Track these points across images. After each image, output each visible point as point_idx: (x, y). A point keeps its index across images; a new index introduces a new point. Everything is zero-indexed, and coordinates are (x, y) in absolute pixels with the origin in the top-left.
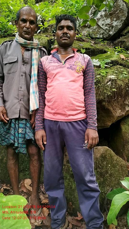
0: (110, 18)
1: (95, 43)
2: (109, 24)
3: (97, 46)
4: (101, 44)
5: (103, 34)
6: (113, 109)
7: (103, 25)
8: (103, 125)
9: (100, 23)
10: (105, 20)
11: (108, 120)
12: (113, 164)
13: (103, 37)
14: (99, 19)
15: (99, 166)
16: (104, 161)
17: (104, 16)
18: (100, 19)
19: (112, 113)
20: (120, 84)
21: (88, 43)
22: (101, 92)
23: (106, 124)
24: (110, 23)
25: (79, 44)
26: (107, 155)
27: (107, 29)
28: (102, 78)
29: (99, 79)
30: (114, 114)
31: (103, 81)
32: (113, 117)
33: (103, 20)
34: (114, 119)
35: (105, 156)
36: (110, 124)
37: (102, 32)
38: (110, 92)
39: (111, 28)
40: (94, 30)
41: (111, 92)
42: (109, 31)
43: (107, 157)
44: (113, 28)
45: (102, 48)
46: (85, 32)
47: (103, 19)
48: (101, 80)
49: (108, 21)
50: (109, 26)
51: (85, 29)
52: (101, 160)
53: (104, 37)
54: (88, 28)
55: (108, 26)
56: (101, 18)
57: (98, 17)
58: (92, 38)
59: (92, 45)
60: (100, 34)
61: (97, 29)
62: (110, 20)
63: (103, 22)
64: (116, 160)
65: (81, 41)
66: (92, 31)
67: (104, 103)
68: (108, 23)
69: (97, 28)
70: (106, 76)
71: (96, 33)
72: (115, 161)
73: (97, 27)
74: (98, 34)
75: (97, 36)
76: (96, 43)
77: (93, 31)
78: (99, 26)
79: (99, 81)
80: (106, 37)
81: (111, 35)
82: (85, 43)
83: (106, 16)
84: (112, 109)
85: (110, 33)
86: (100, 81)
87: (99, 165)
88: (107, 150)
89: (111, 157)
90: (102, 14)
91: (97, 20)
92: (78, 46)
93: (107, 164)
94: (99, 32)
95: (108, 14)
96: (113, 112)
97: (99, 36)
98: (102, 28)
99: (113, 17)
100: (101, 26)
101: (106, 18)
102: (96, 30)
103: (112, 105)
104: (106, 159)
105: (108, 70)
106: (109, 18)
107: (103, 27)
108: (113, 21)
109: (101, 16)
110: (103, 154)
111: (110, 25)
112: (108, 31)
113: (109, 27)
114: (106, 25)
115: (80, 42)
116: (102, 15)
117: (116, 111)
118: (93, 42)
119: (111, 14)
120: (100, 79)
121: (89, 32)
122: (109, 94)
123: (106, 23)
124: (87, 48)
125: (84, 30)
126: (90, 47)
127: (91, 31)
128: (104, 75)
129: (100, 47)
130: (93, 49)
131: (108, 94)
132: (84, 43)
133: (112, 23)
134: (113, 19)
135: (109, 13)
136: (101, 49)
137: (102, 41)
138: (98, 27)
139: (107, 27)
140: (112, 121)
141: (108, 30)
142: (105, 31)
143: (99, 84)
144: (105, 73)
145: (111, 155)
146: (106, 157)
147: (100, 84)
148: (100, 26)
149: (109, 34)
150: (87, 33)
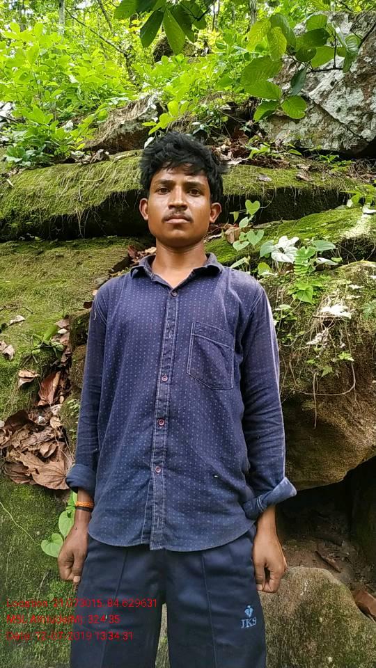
0: (360, 87)
1: (312, 170)
2: (358, 108)
3: (318, 179)
4: (332, 172)
5: (340, 137)
6: (349, 421)
7: (339, 110)
8: (314, 478)
9: (330, 106)
10: (346, 96)
11: (334, 461)
12: (344, 654)
13: (341, 146)
14: (328, 95)
15: (288, 658)
16: (308, 637)
17: (340, 83)
18: (329, 92)
19: (344, 437)
20: (369, 330)
21: (289, 172)
22: (294, 362)
23: (327, 476)
24: (363, 104)
25: (260, 176)
26: (324, 612)
27: (352, 121)
28: (302, 312)
29: (291, 314)
30: (353, 439)
31: (304, 322)
32: (351, 449)
33: (340, 96)
34: (356, 456)
35: (316, 613)
36: (339, 474)
37: (336, 132)
38: (331, 362)
39: (365, 118)
40: (313, 128)
41: (333, 364)
42: (361, 129)
43: (321, 619)
44: (371, 119)
45: (335, 185)
46: (284, 136)
47: (338, 93)
48: (296, 318)
49: (357, 97)
50: (360, 112)
51: (286, 126)
52: (299, 631)
53: (344, 147)
54: (293, 123)
55: (355, 113)
56: (332, 90)
57: (322, 89)
58: (306, 154)
59: (302, 177)
60: (333, 140)
61: (322, 123)
62: (361, 93)
63: (339, 103)
64: (358, 638)
65: (268, 167)
66: (305, 132)
67: (311, 405)
68: (356, 103)
69: (320, 122)
70: (317, 305)
71: (321, 137)
72: (352, 643)
73: (321, 118)
74: (326, 138)
75: (323, 144)
76: (316, 170)
77: (309, 131)
78: (328, 114)
79: (288, 321)
80: (352, 147)
81: (367, 140)
82: (279, 170)
83: (349, 82)
84: (345, 422)
85: (362, 133)
86: (295, 320)
87: (291, 652)
88: (323, 586)
89: (339, 622)
90: (336, 78)
91: (322, 95)
92: (255, 185)
93: (322, 651)
94: (328, 132)
95: (355, 77)
96: (347, 434)
97: (328, 144)
98: (337, 120)
99: (373, 85)
100: (335, 115)
101: (349, 88)
102: (319, 128)
103: (344, 408)
104: (319, 630)
105: (325, 280)
106: (360, 90)
107: (339, 118)
108: (370, 97)
109: (332, 84)
110: (307, 603)
111: (361, 110)
112: (356, 128)
113: (361, 116)
114: (350, 109)
115: (263, 170)
116: (336, 80)
117: (359, 429)
118: (306, 168)
119: (364, 77)
120: (294, 315)
121: (296, 135)
122: (324, 374)
123: (350, 105)
124: (283, 188)
125: (282, 130)
126: (295, 185)
127: (303, 130)
128: (306, 300)
129: (326, 181)
130: (304, 191)
131: (322, 372)
132: (274, 172)
133: (368, 102)
134: (372, 90)
135: (359, 72)
136: (330, 188)
137: (336, 160)
138: (326, 118)
139: (354, 115)
140: (349, 465)
141: (357, 126)
142: (348, 129)
143: (290, 334)
144: (311, 293)
145: (336, 612)
146: (318, 620)
147: (294, 332)
148: (331, 114)
149: (361, 137)
150: (289, 140)
